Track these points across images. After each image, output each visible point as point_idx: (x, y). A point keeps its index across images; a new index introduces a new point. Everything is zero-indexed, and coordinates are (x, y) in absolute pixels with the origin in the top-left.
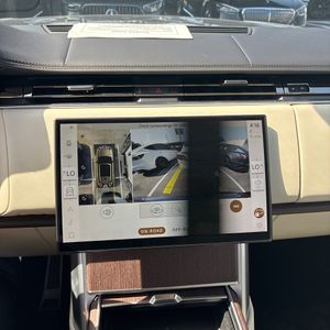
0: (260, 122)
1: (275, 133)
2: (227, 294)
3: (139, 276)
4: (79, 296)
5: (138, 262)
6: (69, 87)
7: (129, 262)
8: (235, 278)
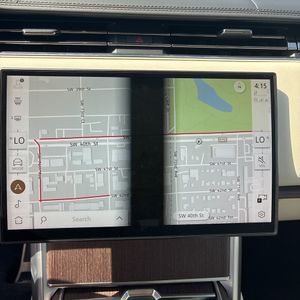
0: (268, 82)
1: (285, 98)
2: (215, 291)
3: (110, 267)
4: (38, 280)
5: (109, 250)
6: (24, 31)
7: (98, 250)
8: (225, 273)
